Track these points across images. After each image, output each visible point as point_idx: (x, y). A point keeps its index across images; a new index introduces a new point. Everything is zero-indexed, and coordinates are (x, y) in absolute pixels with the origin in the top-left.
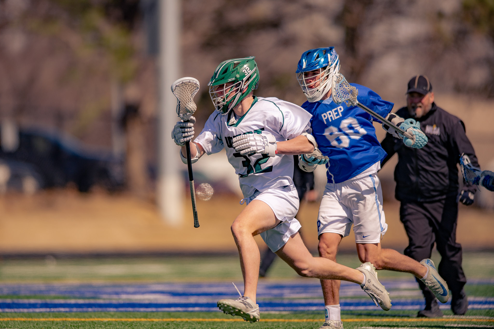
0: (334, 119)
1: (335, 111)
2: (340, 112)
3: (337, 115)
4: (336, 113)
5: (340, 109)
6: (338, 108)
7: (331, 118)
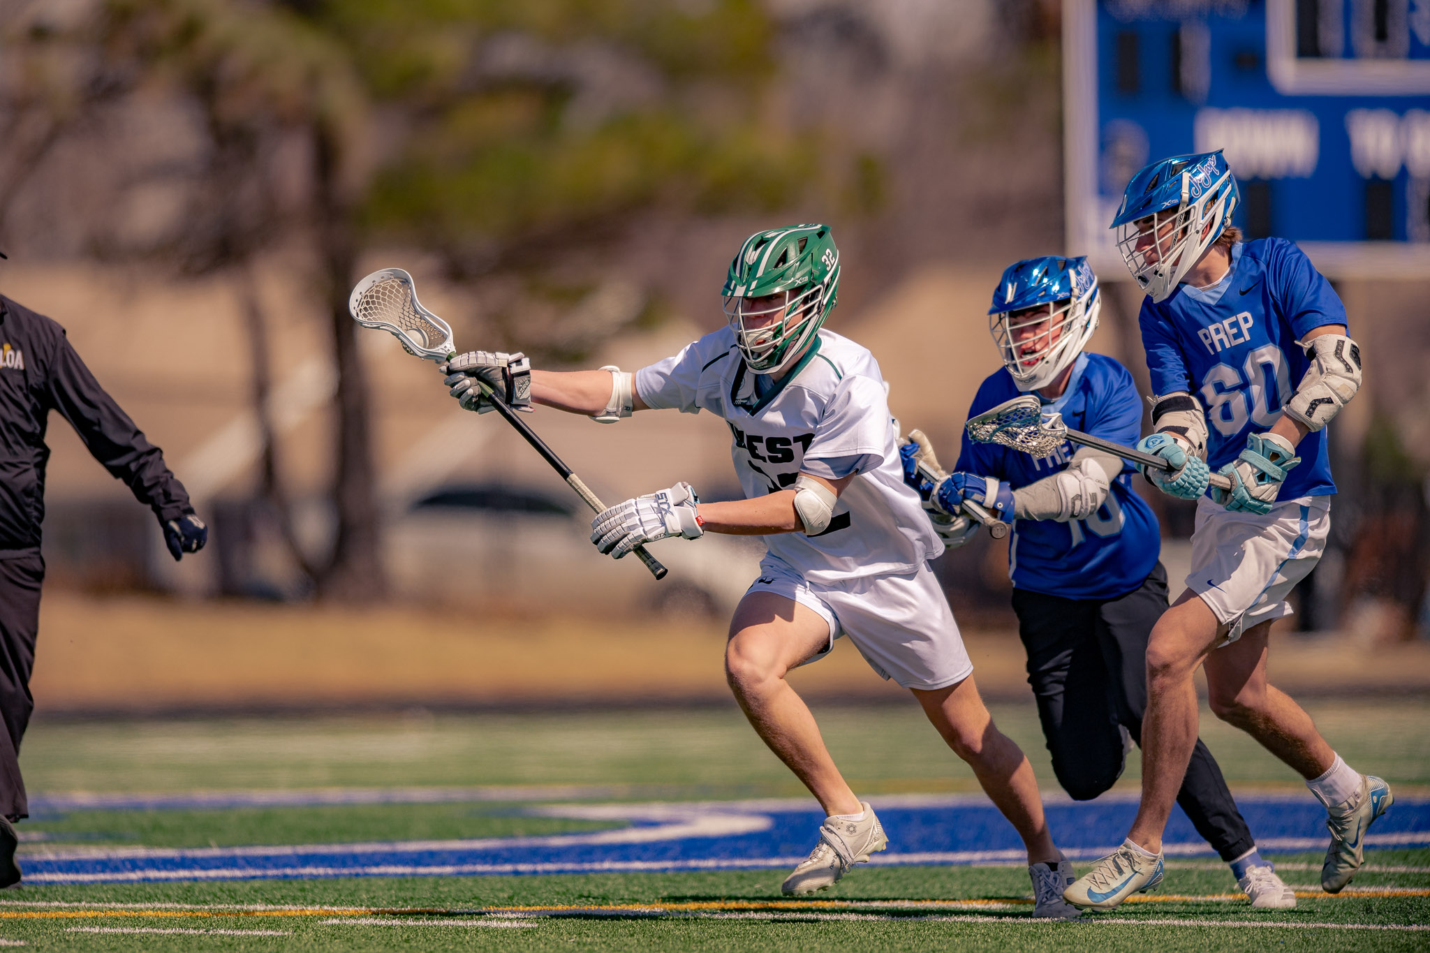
0: (1228, 346)
1: (1233, 325)
2: (1245, 327)
3: (1236, 336)
4: (1235, 330)
5: (1246, 320)
6: (1241, 316)
7: (1221, 341)
